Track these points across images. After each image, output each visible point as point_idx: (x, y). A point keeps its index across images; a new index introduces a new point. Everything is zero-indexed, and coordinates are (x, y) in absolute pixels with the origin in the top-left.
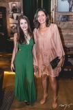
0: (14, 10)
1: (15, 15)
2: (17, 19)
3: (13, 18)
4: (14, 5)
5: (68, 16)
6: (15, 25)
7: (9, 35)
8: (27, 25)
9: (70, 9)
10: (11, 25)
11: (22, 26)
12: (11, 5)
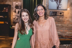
0: (17, 7)
1: (17, 10)
2: (18, 13)
3: (15, 12)
4: (17, 4)
5: (56, 12)
6: (17, 17)
7: (12, 24)
8: (28, 17)
9: (58, 8)
10: (14, 17)
11: (23, 18)
12: (15, 4)
